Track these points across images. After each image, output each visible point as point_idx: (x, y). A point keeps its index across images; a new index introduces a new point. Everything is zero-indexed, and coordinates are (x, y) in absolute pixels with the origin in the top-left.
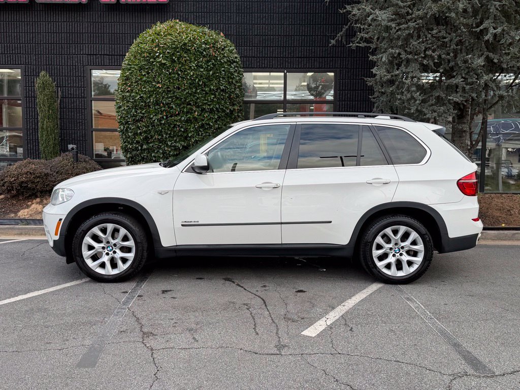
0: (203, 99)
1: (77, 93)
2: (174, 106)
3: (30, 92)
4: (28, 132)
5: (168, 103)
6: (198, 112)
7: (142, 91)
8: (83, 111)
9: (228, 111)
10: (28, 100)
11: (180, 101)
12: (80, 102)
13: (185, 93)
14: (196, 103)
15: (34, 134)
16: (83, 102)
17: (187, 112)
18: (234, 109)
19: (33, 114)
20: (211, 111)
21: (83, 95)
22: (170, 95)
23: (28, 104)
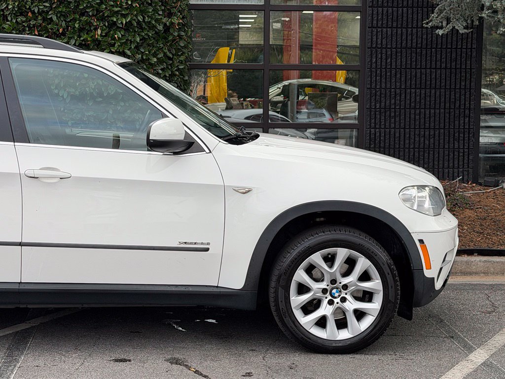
2: (55, 18)
5: (43, 12)
6: (102, 30)
9: (160, 28)
11: (67, 7)
14: (98, 12)
17: (81, 30)
18: (172, 23)
20: (128, 27)
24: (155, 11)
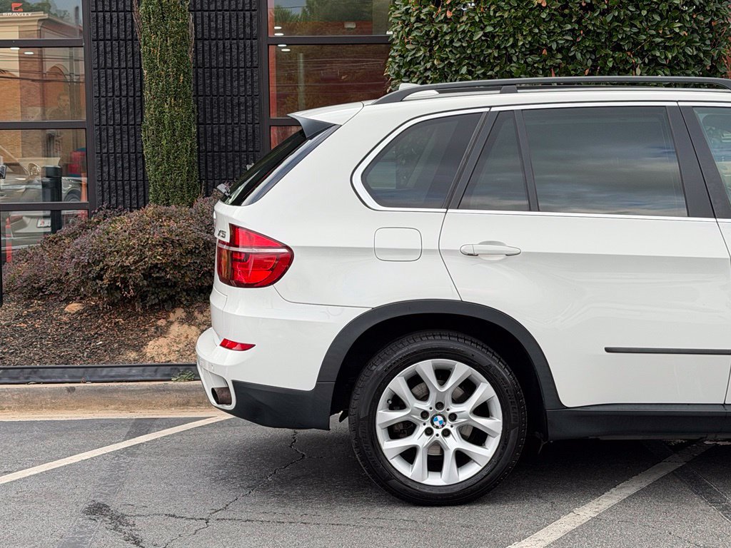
0: (654, 32)
1: (234, 27)
2: (579, 56)
3: (108, 26)
4: (104, 134)
5: (563, 47)
7: (490, 18)
8: (249, 73)
10: (101, 48)
12: (241, 49)
13: (609, 18)
14: (636, 44)
15: (118, 137)
16: (248, 50)
19: (117, 84)
21: (248, 30)
22: (569, 27)
23: (102, 58)
24: (702, 40)
